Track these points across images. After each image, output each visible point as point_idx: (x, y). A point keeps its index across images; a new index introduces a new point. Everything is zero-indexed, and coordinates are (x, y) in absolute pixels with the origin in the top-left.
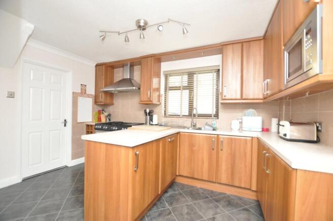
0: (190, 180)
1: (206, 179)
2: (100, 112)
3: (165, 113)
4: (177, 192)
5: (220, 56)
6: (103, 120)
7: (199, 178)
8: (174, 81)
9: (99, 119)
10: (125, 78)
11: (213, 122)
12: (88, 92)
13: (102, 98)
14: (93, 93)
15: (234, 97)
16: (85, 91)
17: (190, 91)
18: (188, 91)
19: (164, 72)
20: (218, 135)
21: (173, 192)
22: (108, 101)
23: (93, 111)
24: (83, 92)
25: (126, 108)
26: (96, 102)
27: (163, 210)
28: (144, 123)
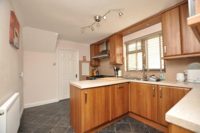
0: (138, 117)
1: (150, 118)
2: (93, 70)
3: (127, 69)
4: (126, 123)
5: (160, 24)
6: (95, 74)
7: (144, 116)
8: (132, 47)
9: (93, 74)
10: (104, 50)
11: (161, 75)
12: (87, 60)
13: (93, 62)
14: (89, 60)
15: (174, 54)
16: (85, 59)
17: (143, 53)
18: (141, 53)
19: (125, 42)
20: (158, 85)
21: (124, 122)
22: (97, 64)
23: (90, 69)
24: (84, 60)
25: (105, 67)
26: (91, 65)
27: (111, 132)
28: (114, 76)
